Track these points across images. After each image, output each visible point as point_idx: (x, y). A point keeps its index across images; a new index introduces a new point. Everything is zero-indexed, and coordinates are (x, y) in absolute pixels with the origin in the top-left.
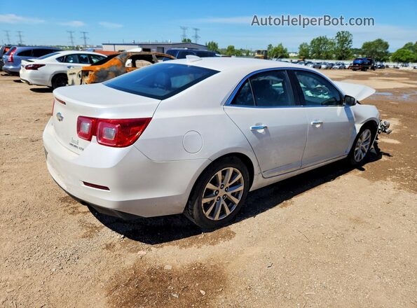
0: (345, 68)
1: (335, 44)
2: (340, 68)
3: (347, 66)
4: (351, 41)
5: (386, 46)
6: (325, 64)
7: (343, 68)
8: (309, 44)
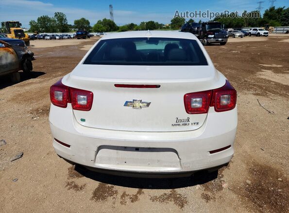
0: (71, 38)
1: (56, 22)
2: (68, 38)
3: (72, 36)
4: (66, 19)
5: (88, 23)
6: (58, 36)
7: (69, 38)
8: (37, 22)
